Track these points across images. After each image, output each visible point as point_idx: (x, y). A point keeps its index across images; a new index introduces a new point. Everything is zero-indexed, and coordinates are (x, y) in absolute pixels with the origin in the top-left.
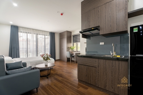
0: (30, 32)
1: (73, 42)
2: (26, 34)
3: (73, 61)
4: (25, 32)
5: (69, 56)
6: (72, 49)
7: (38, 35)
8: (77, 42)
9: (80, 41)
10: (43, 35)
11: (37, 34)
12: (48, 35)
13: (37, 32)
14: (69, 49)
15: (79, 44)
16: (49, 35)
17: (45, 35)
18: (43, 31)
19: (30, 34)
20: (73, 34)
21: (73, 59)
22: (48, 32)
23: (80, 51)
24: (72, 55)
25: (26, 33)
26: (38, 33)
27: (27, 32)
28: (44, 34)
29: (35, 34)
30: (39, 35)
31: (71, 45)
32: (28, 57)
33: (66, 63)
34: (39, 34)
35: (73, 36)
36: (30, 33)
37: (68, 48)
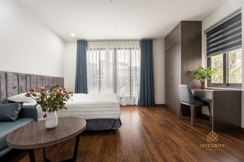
0: (103, 48)
1: (208, 54)
5: (185, 100)
7: (117, 51)
8: (223, 49)
10: (126, 49)
11: (115, 49)
12: (137, 48)
13: (115, 43)
14: (192, 79)
16: (139, 47)
17: (130, 49)
18: (125, 40)
19: (104, 51)
20: (207, 26)
22: (136, 40)
26: (117, 47)
27: (99, 47)
28: (128, 47)
29: (111, 49)
30: (119, 51)
31: (199, 64)
32: (101, 92)
34: (119, 49)
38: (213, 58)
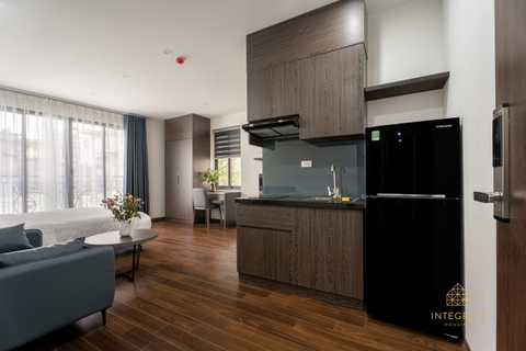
0: (36, 110)
1: (216, 155)
2: (19, 116)
3: (218, 221)
4: (15, 106)
5: (201, 204)
6: (213, 180)
7: (74, 124)
8: (228, 154)
9: (239, 153)
10: (96, 123)
11: (71, 120)
12: (118, 127)
13: (71, 109)
14: (202, 181)
15: (237, 162)
16: (122, 125)
17: (104, 125)
18: (94, 108)
19: (40, 118)
20: (215, 127)
21: (216, 215)
22: (116, 113)
23: (239, 188)
24: (211, 200)
25: (20, 111)
26: (75, 117)
27: (25, 107)
28: (100, 121)
29: (60, 117)
30: (80, 125)
31: (208, 165)
33: (191, 230)
34: (80, 120)
35: (217, 135)
36: (40, 114)
37: (199, 177)
38: (220, 160)
